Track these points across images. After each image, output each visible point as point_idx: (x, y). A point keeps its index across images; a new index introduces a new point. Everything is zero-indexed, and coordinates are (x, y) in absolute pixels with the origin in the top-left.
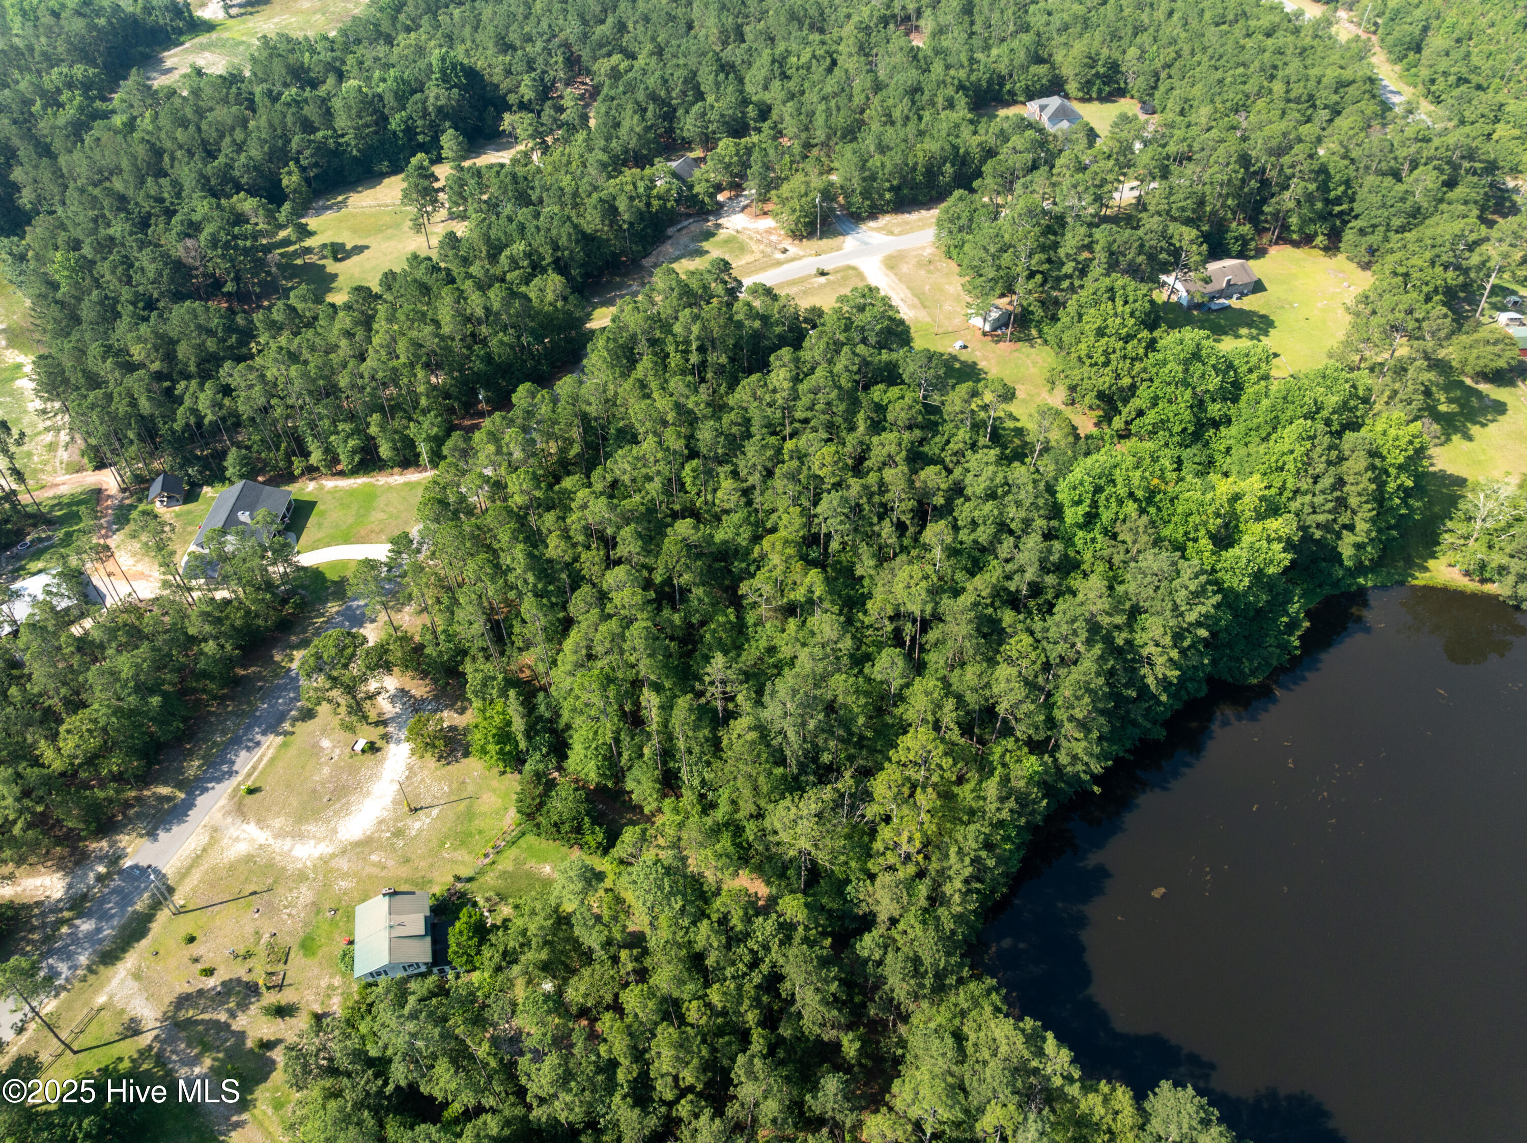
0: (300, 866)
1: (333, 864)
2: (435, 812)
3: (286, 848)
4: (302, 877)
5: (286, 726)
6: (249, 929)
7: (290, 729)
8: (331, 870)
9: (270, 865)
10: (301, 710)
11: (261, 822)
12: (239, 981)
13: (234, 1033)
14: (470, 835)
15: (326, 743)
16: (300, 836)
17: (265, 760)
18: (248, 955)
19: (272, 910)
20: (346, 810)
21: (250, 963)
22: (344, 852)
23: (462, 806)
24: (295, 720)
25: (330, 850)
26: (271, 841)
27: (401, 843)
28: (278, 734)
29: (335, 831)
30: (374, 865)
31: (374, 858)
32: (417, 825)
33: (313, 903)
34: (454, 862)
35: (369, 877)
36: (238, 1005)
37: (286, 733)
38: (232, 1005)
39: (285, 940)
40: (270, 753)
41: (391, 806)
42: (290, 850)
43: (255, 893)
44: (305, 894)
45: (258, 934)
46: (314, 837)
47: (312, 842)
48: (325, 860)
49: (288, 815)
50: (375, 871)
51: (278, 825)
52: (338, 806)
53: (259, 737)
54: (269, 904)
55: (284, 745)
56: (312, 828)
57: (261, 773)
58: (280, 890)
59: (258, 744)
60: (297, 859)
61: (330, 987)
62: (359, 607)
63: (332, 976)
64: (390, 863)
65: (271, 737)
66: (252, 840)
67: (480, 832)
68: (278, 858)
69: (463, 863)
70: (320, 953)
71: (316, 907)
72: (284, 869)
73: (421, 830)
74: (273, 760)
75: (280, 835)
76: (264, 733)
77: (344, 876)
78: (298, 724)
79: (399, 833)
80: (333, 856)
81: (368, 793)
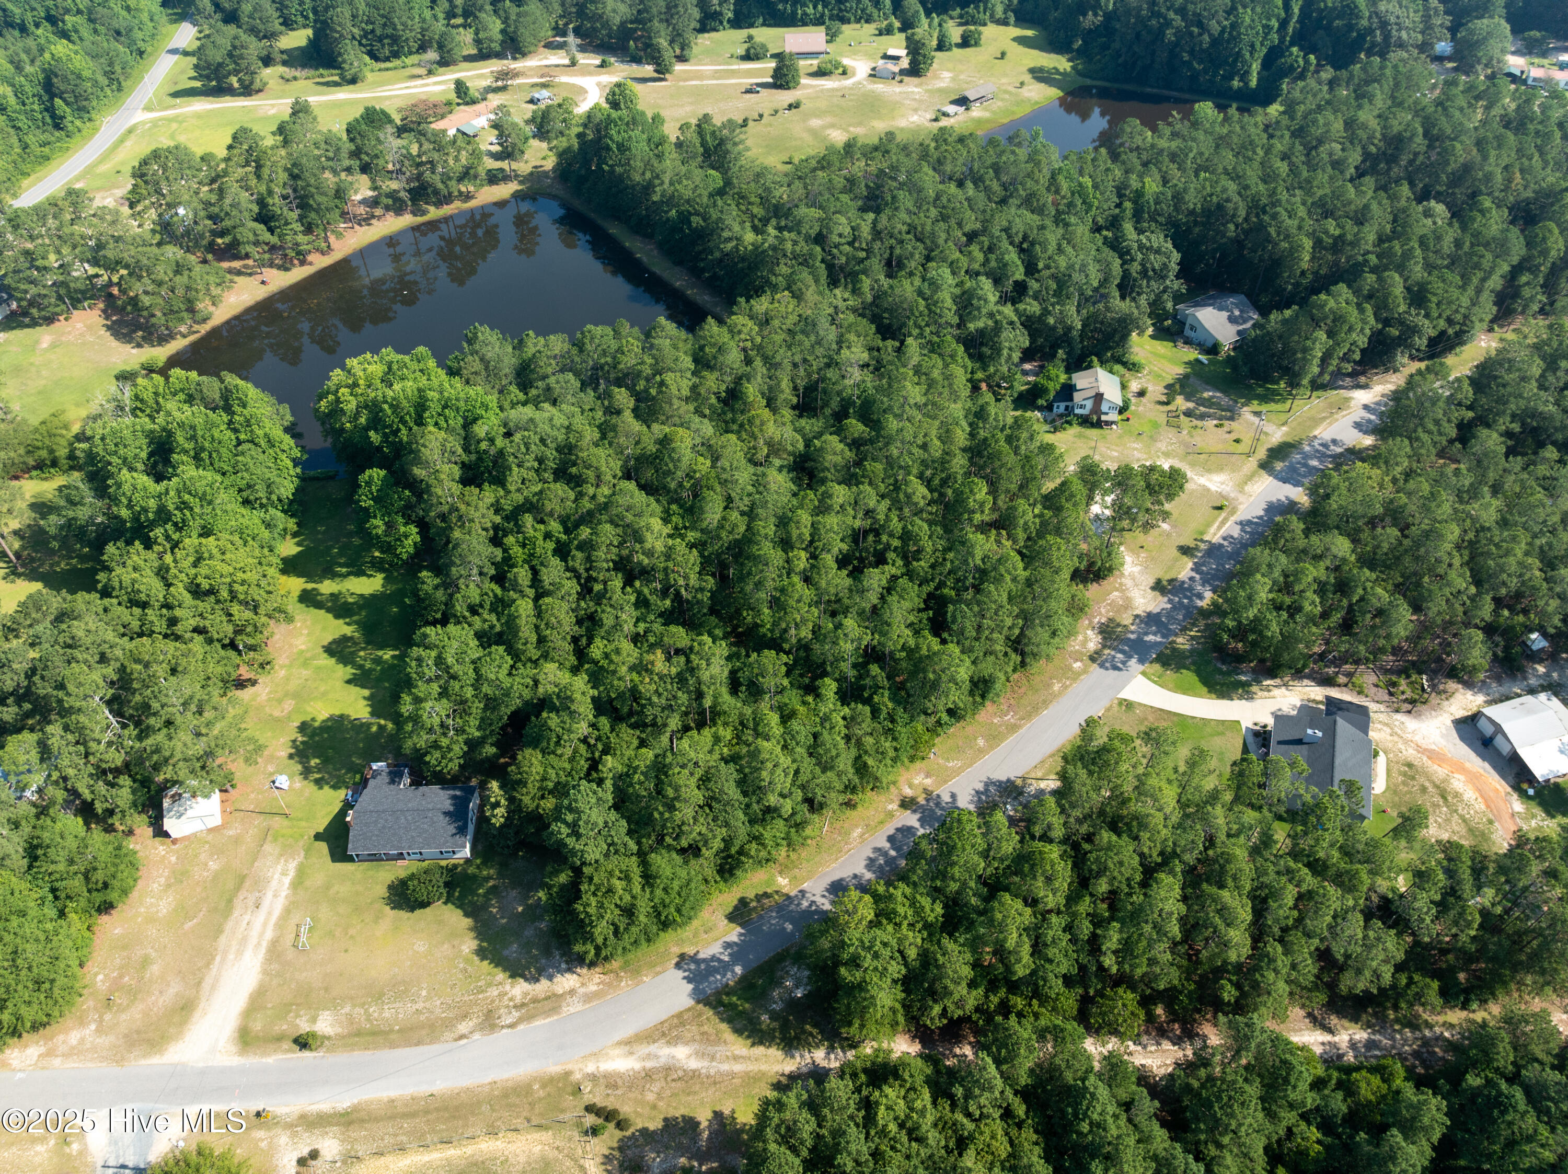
12: (1197, 419)
15: (1165, 526)
19: (1185, 444)
21: (1192, 424)
31: (1115, 454)
33: (1155, 442)
36: (1194, 411)
37: (1202, 541)
38: (1198, 412)
39: (1171, 430)
40: (1212, 531)
43: (1199, 454)
44: (1162, 446)
45: (1191, 435)
53: (1225, 544)
54: (1187, 447)
55: (1202, 533)
57: (1215, 519)
58: (1181, 452)
59: (1224, 539)
61: (1136, 406)
62: (1154, 635)
63: (1136, 410)
65: (1213, 542)
66: (1209, 480)
71: (1153, 439)
74: (1208, 526)
76: (1221, 545)
78: (1192, 546)
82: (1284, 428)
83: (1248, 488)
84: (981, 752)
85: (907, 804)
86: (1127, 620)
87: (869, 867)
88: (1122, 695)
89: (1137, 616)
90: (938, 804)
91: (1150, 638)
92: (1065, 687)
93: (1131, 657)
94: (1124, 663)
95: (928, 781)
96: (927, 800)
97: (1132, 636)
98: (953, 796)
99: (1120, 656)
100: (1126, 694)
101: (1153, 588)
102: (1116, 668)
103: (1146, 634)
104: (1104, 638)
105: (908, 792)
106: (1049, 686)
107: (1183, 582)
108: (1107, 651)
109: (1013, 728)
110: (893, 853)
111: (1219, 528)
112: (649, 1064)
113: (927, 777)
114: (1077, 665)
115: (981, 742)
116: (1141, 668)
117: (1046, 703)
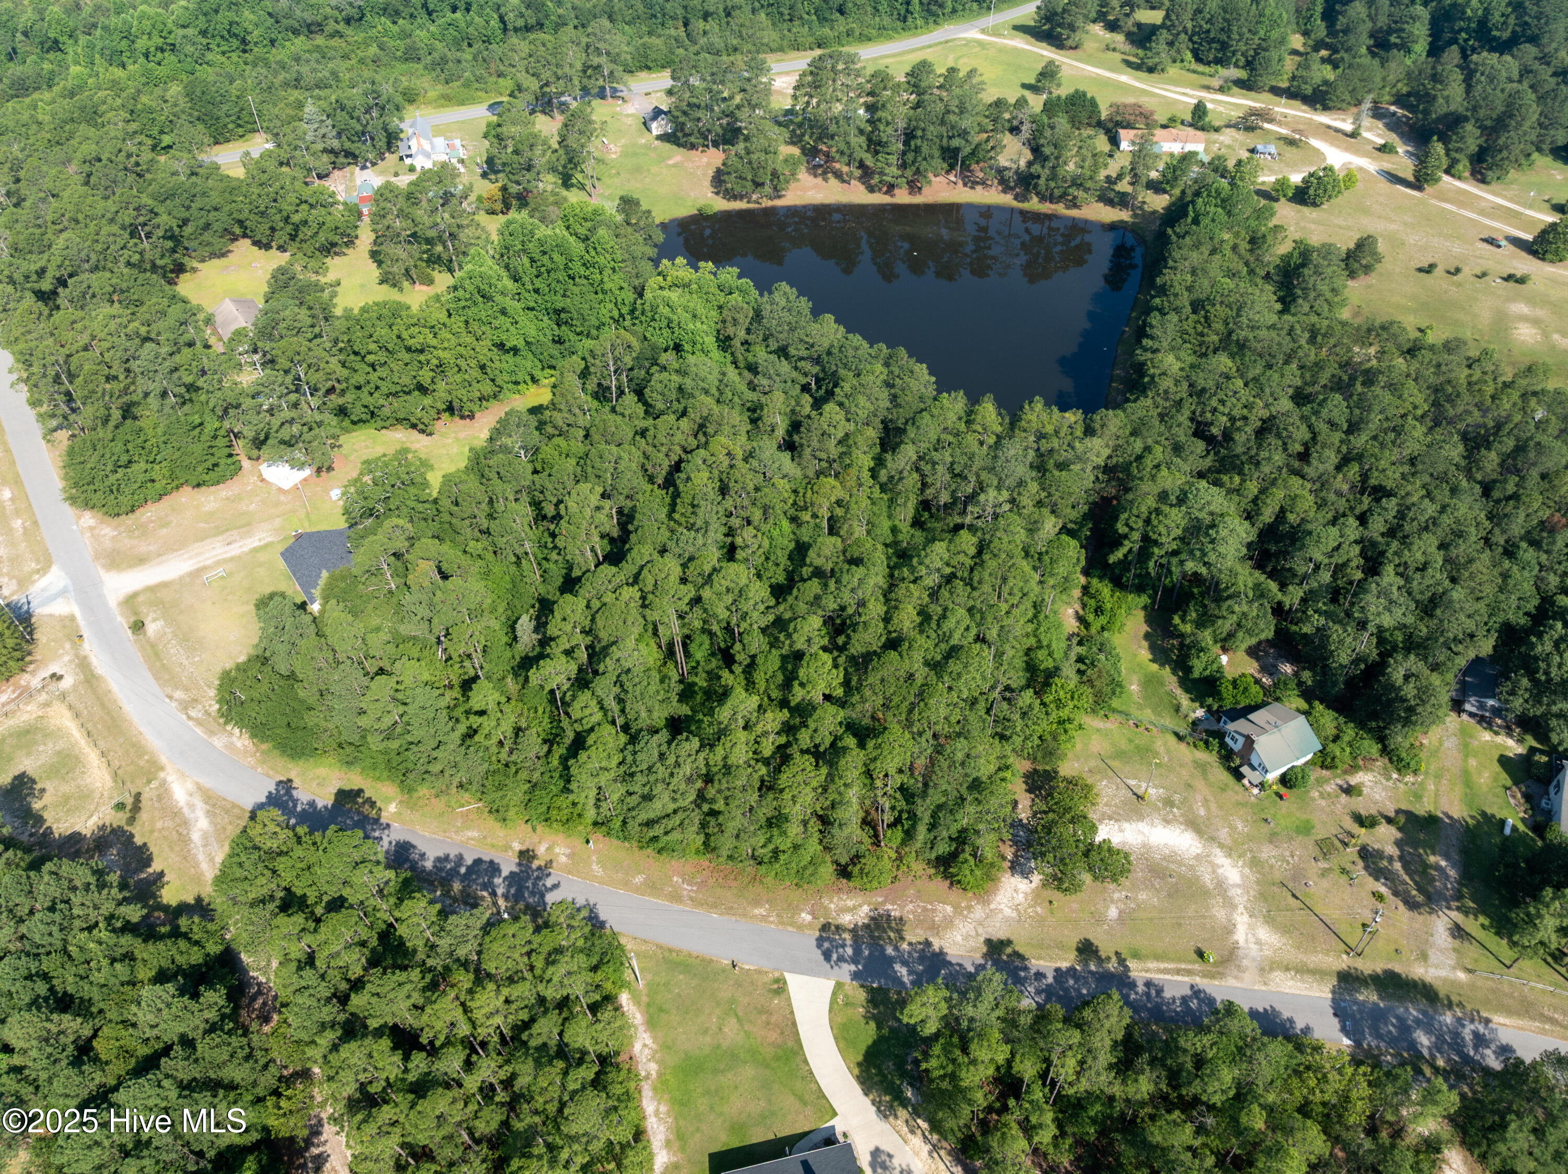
0: (1247, 870)
1: (1228, 842)
2: (1132, 782)
3: (1239, 891)
4: (1255, 863)
5: (1112, 966)
6: (1325, 883)
7: (1114, 959)
8: (1235, 841)
9: (1263, 896)
10: (1085, 963)
11: (1230, 929)
12: (1366, 868)
13: (1402, 850)
14: (1137, 747)
15: (1113, 912)
16: (1221, 885)
17: (1163, 965)
18: (1344, 871)
19: (1298, 874)
20: (1172, 857)
21: (1349, 866)
22: (1212, 839)
23: (1114, 764)
24: (1100, 961)
25: (1218, 851)
26: (1241, 909)
27: (1177, 797)
28: (1127, 969)
29: (1197, 857)
30: (1208, 809)
31: (1202, 812)
32: (1152, 791)
33: (1271, 842)
34: (1168, 751)
35: (1220, 808)
36: (1382, 858)
37: (1122, 961)
38: (1385, 863)
39: (1313, 850)
40: (1152, 965)
41: (1147, 820)
42: (1238, 886)
43: (1294, 896)
44: (1267, 852)
45: (1324, 873)
46: (1214, 872)
47: (1220, 871)
48: (1229, 851)
49: (1208, 909)
50: (1213, 806)
51: (1223, 912)
52: (1172, 866)
53: (1141, 988)
54: (1294, 878)
55: (1136, 955)
56: (1207, 879)
57: (1179, 960)
58: (1278, 876)
59: (1148, 984)
60: (1242, 875)
61: (1322, 796)
62: (910, 972)
63: (1314, 799)
64: (1199, 797)
65: (1133, 974)
66: (1251, 927)
67: (1131, 741)
68: (1252, 893)
69: (1165, 744)
70: (1304, 817)
71: (1272, 838)
72: (1258, 882)
73: (1156, 787)
74: (1158, 958)
75: (1231, 905)
76: (1133, 985)
77: (1233, 828)
78: (1103, 954)
79: (1169, 803)
80: (1221, 846)
81: (1144, 845)
82: (1461, 976)
83: (1278, 976)
84: (626, 884)
85: (526, 856)
86: (913, 935)
87: (438, 860)
88: (788, 976)
89: (928, 943)
90: (539, 878)
91: (902, 971)
92: (764, 918)
93: (854, 960)
94: (841, 959)
95: (563, 859)
96: (539, 868)
97: (890, 951)
98: (556, 886)
99: (849, 951)
100: (794, 981)
101: (988, 942)
102: (827, 956)
103: (905, 963)
104: (866, 927)
105: (541, 850)
106: (757, 903)
107: (1026, 969)
108: (847, 936)
109: (676, 897)
110: (463, 870)
111: (1160, 971)
112: (186, 811)
113: (568, 856)
114: (806, 917)
115: (639, 879)
116: (847, 979)
117: (729, 911)
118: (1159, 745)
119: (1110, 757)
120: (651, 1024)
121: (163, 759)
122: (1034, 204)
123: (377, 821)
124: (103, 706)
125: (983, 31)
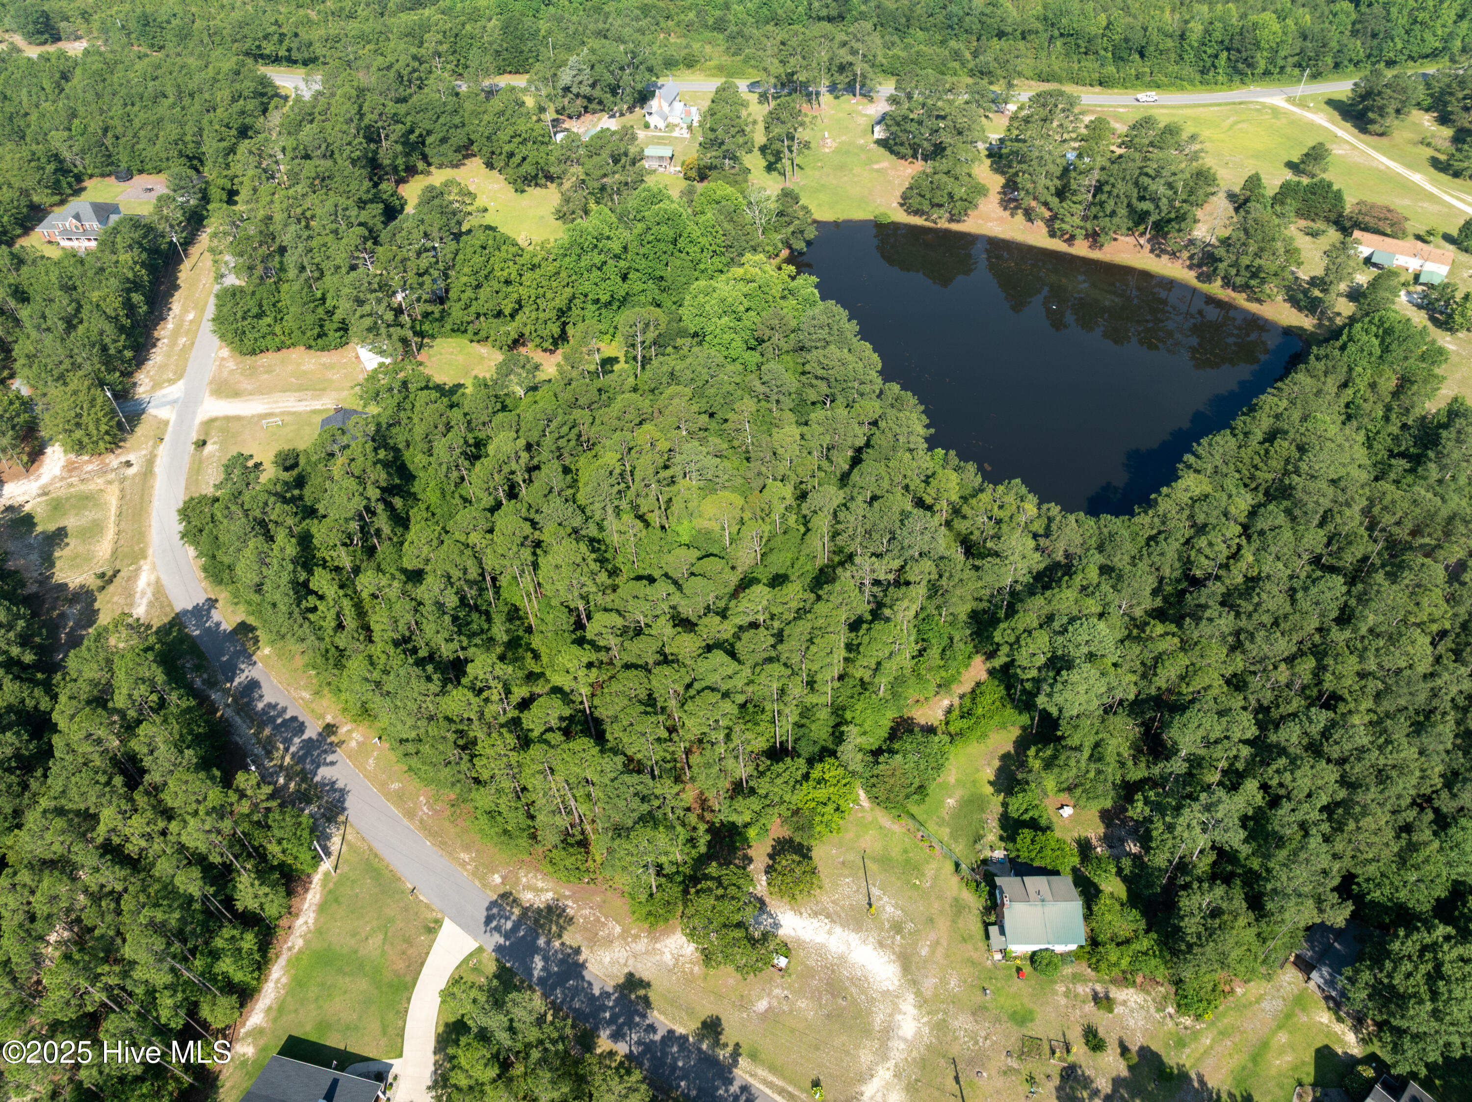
0: (927, 1030)
1: (928, 992)
2: (875, 892)
3: (902, 1046)
4: (941, 1027)
5: (723, 1054)
6: (999, 1082)
7: (730, 1049)
8: (936, 996)
9: (923, 1063)
10: (701, 1037)
11: (864, 1077)
12: (1059, 1089)
13: (1115, 1090)
14: (907, 861)
15: (762, 1005)
16: (888, 1031)
17: (771, 1078)
18: (1031, 1080)
19: (978, 1060)
20: (861, 982)
21: (1039, 1077)
22: (915, 982)
23: (872, 866)
24: (716, 1043)
25: (910, 998)
26: (891, 1064)
27: (910, 926)
28: (735, 1063)
29: (886, 993)
30: (933, 952)
31: (924, 952)
32: (889, 909)
33: (974, 1014)
34: (936, 878)
35: (947, 956)
36: (1085, 1087)
37: (736, 1054)
38: (1085, 1095)
39: (1013, 1042)
40: (762, 1072)
41: (862, 935)
42: (906, 1040)
43: (957, 1079)
44: (962, 1023)
45: (1007, 1072)
46: (891, 1015)
47: (898, 1017)
48: (923, 1002)
49: (857, 1047)
50: (940, 951)
51: (870, 1057)
52: (853, 990)
53: (734, 1088)
54: (971, 1062)
55: (754, 1056)
56: (878, 1020)
57: (791, 1082)
58: (955, 1050)
59: (745, 1088)
60: (918, 1032)
61: (1067, 994)
62: (544, 969)
63: (1055, 993)
64: (933, 936)
65: (737, 1072)
66: (888, 1087)
67: (905, 851)
68: (915, 1054)
69: (939, 869)
70: (1032, 1006)
71: (978, 1011)
72: (928, 1047)
73: (896, 906)
74: (772, 1069)
75: (883, 1054)
76: (729, 1081)
77: (944, 981)
78: (723, 1039)
79: (897, 927)
80: (918, 993)
81: (842, 958)
84: (383, 786)
85: (330, 729)
86: (571, 938)
87: (269, 705)
88: (447, 922)
89: (577, 951)
90: (325, 752)
91: (538, 963)
92: (463, 864)
93: (507, 936)
94: (497, 929)
95: (353, 744)
96: (331, 744)
97: (541, 942)
98: (332, 763)
99: (509, 925)
100: (448, 926)
101: (630, 975)
102: (489, 920)
103: (545, 959)
104: (539, 911)
105: (343, 730)
106: (467, 848)
107: (644, 1016)
108: (517, 911)
109: (410, 814)
110: (279, 721)
111: (765, 1082)
112: (138, 595)
113: (358, 743)
114: (497, 879)
115: (395, 786)
116: (489, 948)
117: (442, 845)
118: (930, 870)
119: (874, 859)
120: (322, 908)
121: (150, 552)
122: (1216, 288)
123: (251, 656)
124: (142, 497)
125: (1290, 100)
